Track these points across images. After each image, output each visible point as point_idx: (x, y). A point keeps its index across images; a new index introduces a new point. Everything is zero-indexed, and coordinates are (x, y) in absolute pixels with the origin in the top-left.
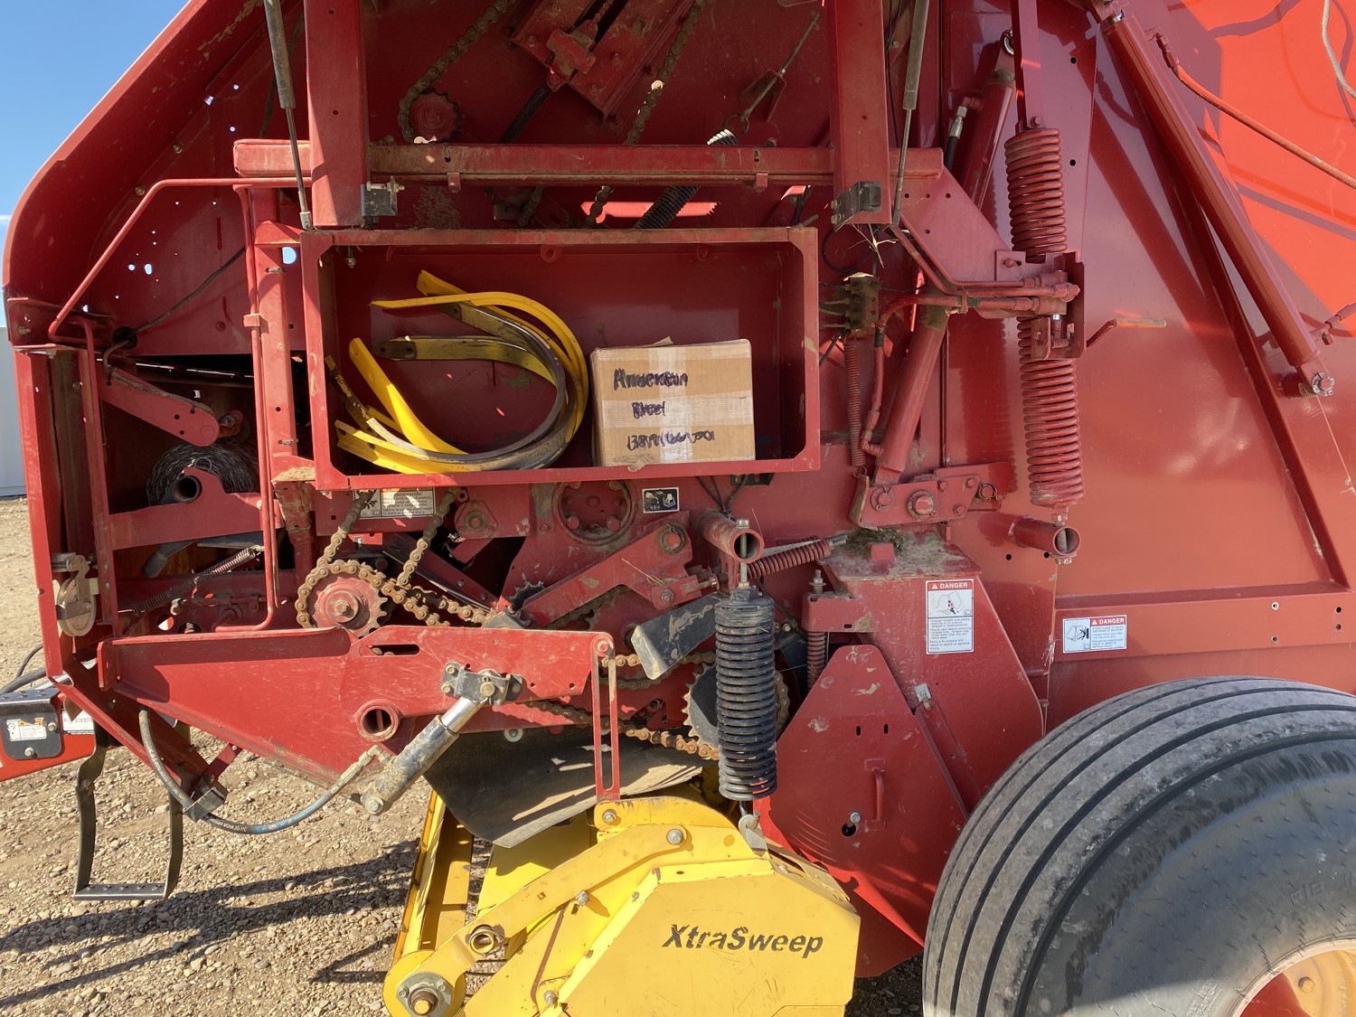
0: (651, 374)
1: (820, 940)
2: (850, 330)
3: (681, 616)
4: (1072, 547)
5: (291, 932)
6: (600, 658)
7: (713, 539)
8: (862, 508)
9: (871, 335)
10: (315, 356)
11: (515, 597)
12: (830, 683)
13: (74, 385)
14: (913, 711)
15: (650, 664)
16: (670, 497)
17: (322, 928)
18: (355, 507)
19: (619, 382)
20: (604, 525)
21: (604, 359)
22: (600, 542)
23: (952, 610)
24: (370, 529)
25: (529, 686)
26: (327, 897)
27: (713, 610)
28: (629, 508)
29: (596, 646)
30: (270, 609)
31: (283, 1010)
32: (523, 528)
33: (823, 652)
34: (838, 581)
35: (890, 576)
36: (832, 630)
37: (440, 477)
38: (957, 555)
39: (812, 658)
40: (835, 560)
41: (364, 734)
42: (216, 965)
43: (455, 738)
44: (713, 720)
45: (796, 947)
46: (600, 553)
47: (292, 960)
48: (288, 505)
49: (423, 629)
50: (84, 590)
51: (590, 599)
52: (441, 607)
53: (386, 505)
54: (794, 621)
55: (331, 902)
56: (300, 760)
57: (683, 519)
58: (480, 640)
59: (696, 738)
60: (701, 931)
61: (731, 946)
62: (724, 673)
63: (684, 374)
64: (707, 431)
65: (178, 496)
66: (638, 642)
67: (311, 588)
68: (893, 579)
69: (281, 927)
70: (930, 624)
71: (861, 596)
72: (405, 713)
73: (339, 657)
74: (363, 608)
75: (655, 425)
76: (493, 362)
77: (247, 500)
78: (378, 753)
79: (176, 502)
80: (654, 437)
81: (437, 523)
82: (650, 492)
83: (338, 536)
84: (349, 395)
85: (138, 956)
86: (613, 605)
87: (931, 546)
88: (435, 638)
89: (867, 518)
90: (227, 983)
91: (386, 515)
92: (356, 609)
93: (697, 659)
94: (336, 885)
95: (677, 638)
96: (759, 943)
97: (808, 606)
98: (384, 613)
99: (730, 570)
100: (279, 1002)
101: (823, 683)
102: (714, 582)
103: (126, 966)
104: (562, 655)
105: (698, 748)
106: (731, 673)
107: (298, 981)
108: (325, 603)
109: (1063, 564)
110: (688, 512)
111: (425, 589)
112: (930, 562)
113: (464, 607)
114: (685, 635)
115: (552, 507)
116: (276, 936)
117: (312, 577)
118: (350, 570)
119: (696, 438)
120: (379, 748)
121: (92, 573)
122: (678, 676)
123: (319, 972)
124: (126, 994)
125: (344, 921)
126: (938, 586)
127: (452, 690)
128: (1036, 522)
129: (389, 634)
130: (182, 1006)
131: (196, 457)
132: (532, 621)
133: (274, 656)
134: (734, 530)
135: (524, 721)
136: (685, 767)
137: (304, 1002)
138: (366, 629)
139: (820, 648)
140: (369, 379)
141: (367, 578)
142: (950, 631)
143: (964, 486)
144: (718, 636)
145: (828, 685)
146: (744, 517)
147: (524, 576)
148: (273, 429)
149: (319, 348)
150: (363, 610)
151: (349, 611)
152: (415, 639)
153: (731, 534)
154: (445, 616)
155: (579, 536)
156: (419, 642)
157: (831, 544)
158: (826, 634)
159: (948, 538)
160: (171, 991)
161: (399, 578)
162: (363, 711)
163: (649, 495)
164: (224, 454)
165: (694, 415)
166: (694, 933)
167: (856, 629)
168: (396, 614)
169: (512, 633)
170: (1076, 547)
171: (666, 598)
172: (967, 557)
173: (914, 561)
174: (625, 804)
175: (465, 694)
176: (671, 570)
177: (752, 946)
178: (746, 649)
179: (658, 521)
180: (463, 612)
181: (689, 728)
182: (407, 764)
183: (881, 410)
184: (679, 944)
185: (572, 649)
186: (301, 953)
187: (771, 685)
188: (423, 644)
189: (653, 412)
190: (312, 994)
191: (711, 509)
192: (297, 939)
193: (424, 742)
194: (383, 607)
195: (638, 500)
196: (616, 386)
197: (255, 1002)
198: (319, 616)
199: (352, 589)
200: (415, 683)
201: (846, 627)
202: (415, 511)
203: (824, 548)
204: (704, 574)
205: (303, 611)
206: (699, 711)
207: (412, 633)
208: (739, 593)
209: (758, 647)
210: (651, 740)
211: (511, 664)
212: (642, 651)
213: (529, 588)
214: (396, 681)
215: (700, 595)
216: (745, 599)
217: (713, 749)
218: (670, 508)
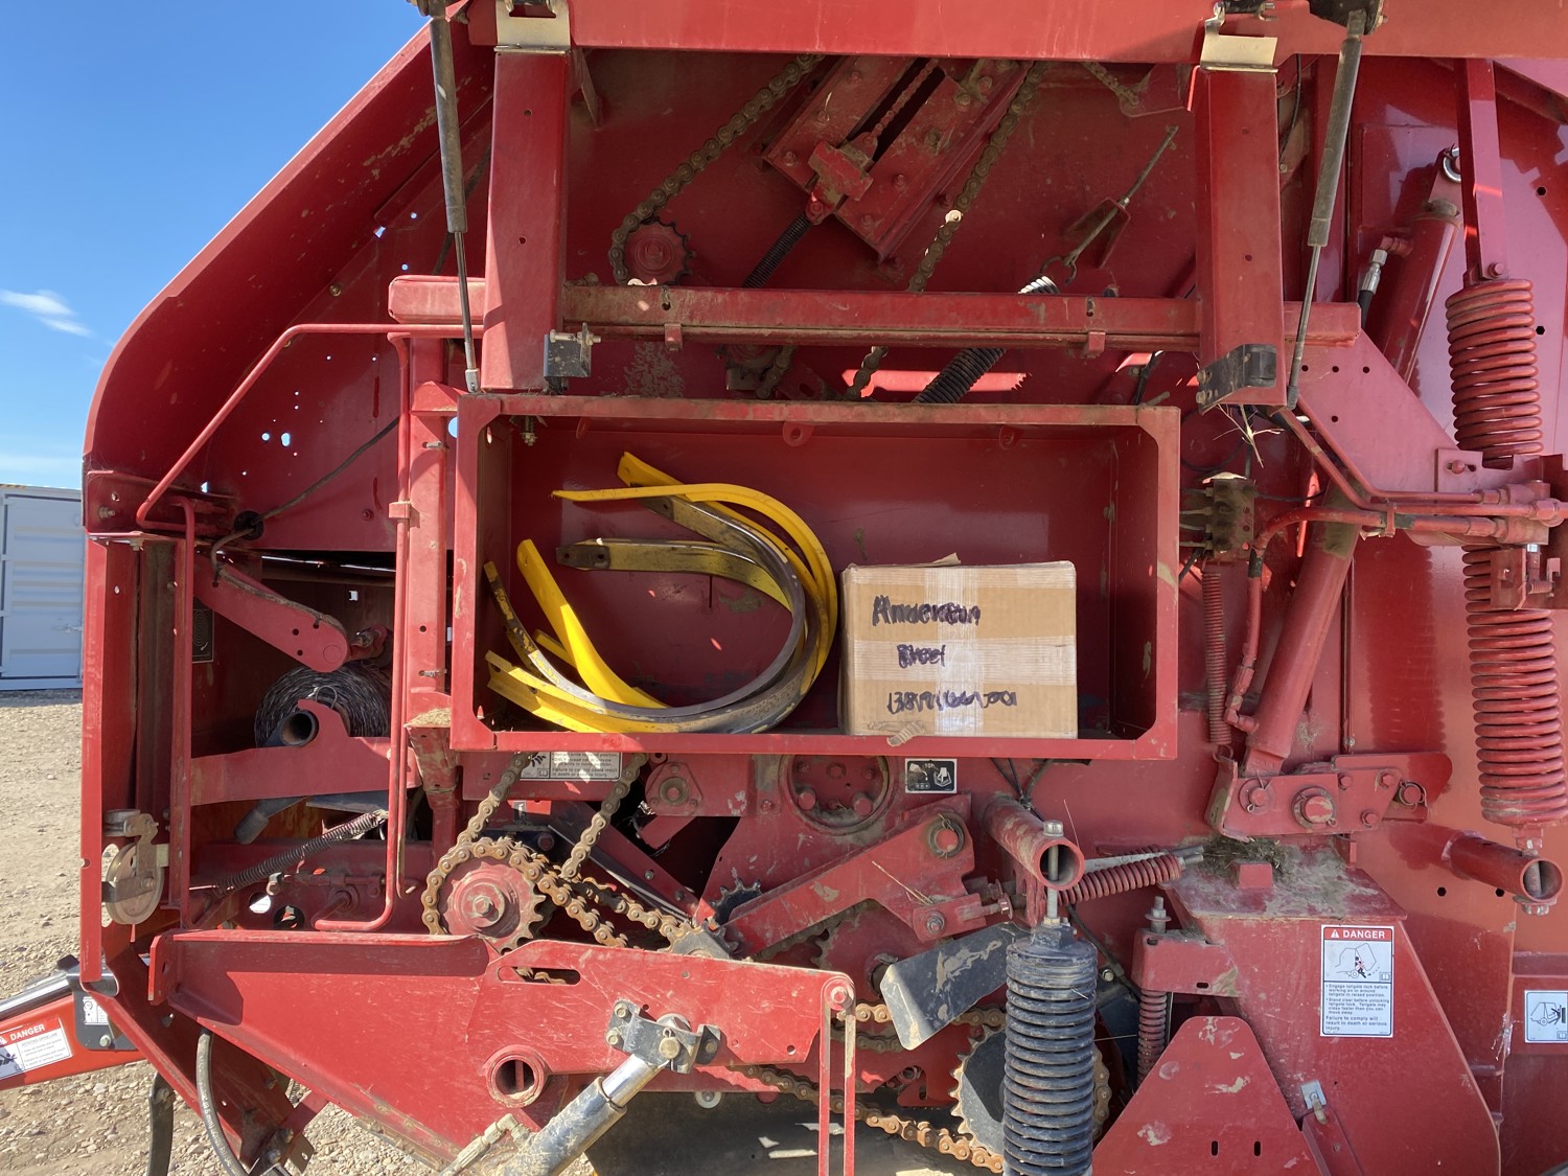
0: (927, 606)
2: (1211, 552)
3: (954, 955)
4: (1549, 889)
6: (834, 1012)
7: (1006, 843)
8: (1226, 808)
9: (1244, 560)
10: (464, 563)
11: (719, 904)
12: (1173, 1071)
13: (169, 586)
14: (1300, 1123)
15: (907, 1026)
16: (944, 772)
18: (514, 765)
19: (880, 615)
20: (849, 806)
21: (860, 582)
22: (843, 831)
23: (1361, 971)
24: (532, 795)
25: (729, 1045)
27: (1002, 951)
28: (885, 784)
29: (829, 994)
30: (388, 901)
32: (737, 805)
33: (1163, 1020)
34: (1188, 915)
35: (1267, 915)
36: (1178, 989)
37: (620, 739)
38: (1367, 886)
39: (1146, 1029)
40: (1184, 883)
41: (496, 1095)
43: (620, 1115)
44: (996, 1112)
46: (841, 846)
48: (427, 757)
49: (587, 949)
50: (147, 861)
51: (824, 918)
52: (618, 911)
53: (557, 762)
54: (1118, 965)
56: (408, 1122)
57: (962, 805)
58: (665, 971)
59: (969, 1136)
62: (1018, 1055)
63: (975, 608)
64: (1006, 692)
65: (287, 737)
66: (890, 990)
67: (444, 876)
68: (1272, 919)
70: (1327, 990)
71: (1222, 942)
72: (554, 1069)
73: (472, 979)
74: (512, 908)
75: (929, 678)
76: (711, 576)
77: (375, 748)
78: (511, 1126)
79: (280, 744)
80: (927, 696)
81: (621, 793)
82: (916, 763)
83: (488, 804)
84: (510, 616)
86: (856, 925)
87: (1326, 871)
88: (603, 963)
89: (1233, 823)
91: (556, 776)
92: (501, 909)
93: (976, 1019)
95: (948, 988)
97: (1143, 952)
98: (539, 918)
99: (1030, 892)
101: (1164, 1070)
102: (1005, 906)
104: (779, 1003)
105: (971, 1151)
106: (1027, 1056)
108: (461, 898)
109: (1534, 914)
110: (969, 797)
111: (599, 883)
112: (1326, 895)
113: (650, 913)
114: (960, 984)
115: (779, 777)
117: (445, 862)
118: (498, 854)
119: (989, 701)
120: (517, 1120)
121: (163, 837)
122: (946, 1044)
126: (1341, 934)
127: (621, 1041)
128: (1487, 844)
129: (541, 951)
131: (320, 683)
132: (740, 942)
133: (385, 970)
134: (1040, 838)
135: (722, 1082)
138: (513, 939)
139: (1159, 1015)
140: (540, 595)
141: (521, 867)
142: (1357, 1004)
143: (1376, 784)
144: (1012, 998)
145: (1169, 1074)
146: (1055, 818)
147: (734, 873)
148: (413, 655)
149: (471, 553)
150: (510, 911)
151: (492, 911)
152: (575, 962)
153: (1036, 842)
154: (622, 924)
155: (813, 820)
156: (580, 966)
157: (1181, 861)
158: (1168, 994)
159: (1353, 857)
161: (564, 866)
162: (497, 1061)
163: (914, 768)
164: (356, 682)
165: (987, 666)
167: (1214, 989)
168: (555, 924)
169: (709, 963)
170: (1557, 890)
171: (933, 926)
172: (1381, 890)
173: (1303, 892)
175: (639, 1052)
176: (942, 883)
179: (925, 807)
180: (649, 919)
181: (959, 1120)
182: (550, 1148)
183: (1256, 667)
185: (794, 995)
187: (1088, 1078)
188: (585, 970)
189: (927, 659)
191: (1002, 793)
193: (576, 1118)
194: (539, 908)
195: (898, 774)
196: (875, 620)
198: (453, 914)
199: (498, 880)
200: (571, 1026)
201: (1200, 985)
202: (594, 773)
203: (1171, 866)
204: (992, 892)
205: (431, 907)
206: (976, 1097)
207: (571, 952)
208: (1045, 933)
209: (1071, 1020)
210: (902, 1135)
211: (707, 1010)
212: (895, 1002)
213: (741, 891)
214: (545, 1021)
215: (985, 924)
216: (1054, 945)
217: (994, 1155)
218: (943, 789)
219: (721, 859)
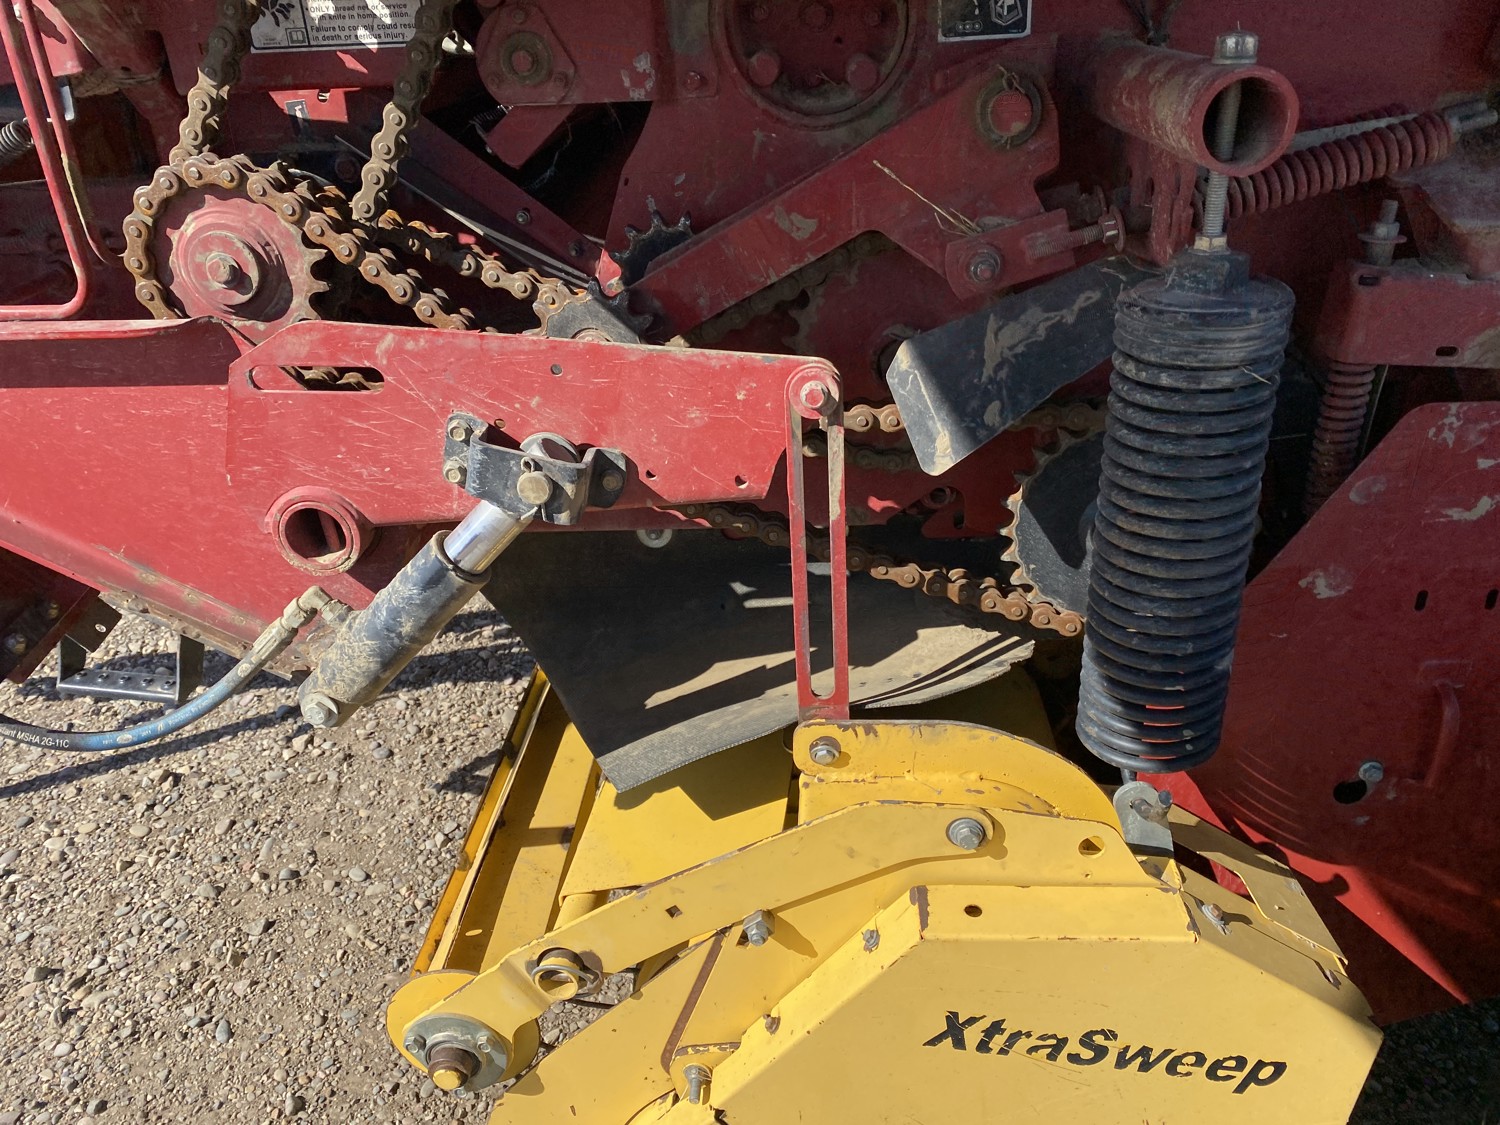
1: (1280, 1068)
3: (1016, 318)
5: (427, 703)
11: (626, 255)
12: (1375, 489)
15: (931, 438)
17: (468, 702)
20: (841, 79)
22: (828, 120)
25: (643, 477)
26: (483, 654)
27: (1104, 307)
29: (797, 394)
30: (78, 272)
31: (396, 831)
33: (1364, 411)
34: (1444, 233)
36: (1405, 359)
40: (1451, 173)
41: (294, 560)
42: (326, 746)
44: (1072, 556)
45: (1221, 1073)
46: (823, 147)
47: (422, 749)
49: (385, 333)
51: (794, 268)
52: (465, 273)
53: (315, 15)
55: (485, 662)
57: (1041, 57)
58: (522, 364)
59: (1027, 588)
60: (1010, 1028)
61: (1074, 1058)
62: (1125, 483)
66: (903, 382)
67: (150, 221)
69: (416, 694)
72: (374, 518)
74: (274, 274)
78: (319, 604)
85: (234, 720)
86: (853, 279)
88: (415, 355)
90: (333, 777)
91: (320, 42)
92: (254, 274)
93: (1047, 422)
94: (497, 636)
95: (1003, 374)
96: (1140, 1059)
97: (1348, 299)
98: (321, 286)
100: (394, 816)
101: (1358, 490)
102: (1111, 229)
103: (215, 735)
104: (719, 410)
105: (1030, 610)
106: (1144, 487)
107: (423, 786)
108: (186, 260)
110: (1053, 40)
113: (516, 275)
114: (1023, 367)
115: (710, 25)
116: (407, 708)
117: (147, 199)
118: (230, 180)
120: (324, 592)
122: (997, 461)
123: (453, 774)
124: (206, 779)
125: (499, 694)
127: (464, 479)
129: (311, 339)
130: (272, 807)
132: (656, 316)
134: (1207, 71)
136: (996, 634)
137: (425, 821)
138: (291, 318)
139: (1356, 402)
141: (268, 199)
145: (1366, 496)
147: (652, 205)
150: (272, 277)
151: (237, 279)
152: (370, 355)
153: (1196, 81)
154: (465, 296)
155: (775, 103)
156: (384, 360)
157: (1455, 124)
160: (262, 780)
161: (354, 201)
162: (282, 511)
166: (996, 1028)
167: (1469, 358)
169: (594, 350)
171: (981, 270)
174: (860, 730)
175: (485, 494)
176: (999, 196)
177: (1122, 1062)
178: (1199, 428)
179: (972, 63)
180: (516, 284)
181: (1013, 566)
182: (378, 632)
184: (960, 1043)
185: (740, 397)
186: (435, 739)
188: (392, 367)
190: (437, 809)
191: (1114, 30)
192: (434, 715)
193: (407, 594)
194: (319, 270)
195: (924, 6)
197: (363, 813)
199: (239, 225)
200: (385, 455)
201: (1442, 352)
202: (381, 32)
203: (1433, 134)
204: (1086, 208)
205: (144, 276)
206: (1040, 534)
207: (360, 339)
208: (1195, 266)
209: (1230, 424)
210: (925, 589)
211: (600, 425)
212: (912, 401)
213: (658, 232)
214: (343, 450)
215: (1072, 263)
216: (1212, 286)
217: (1065, 612)
218: (1006, 30)
219: (626, 182)
